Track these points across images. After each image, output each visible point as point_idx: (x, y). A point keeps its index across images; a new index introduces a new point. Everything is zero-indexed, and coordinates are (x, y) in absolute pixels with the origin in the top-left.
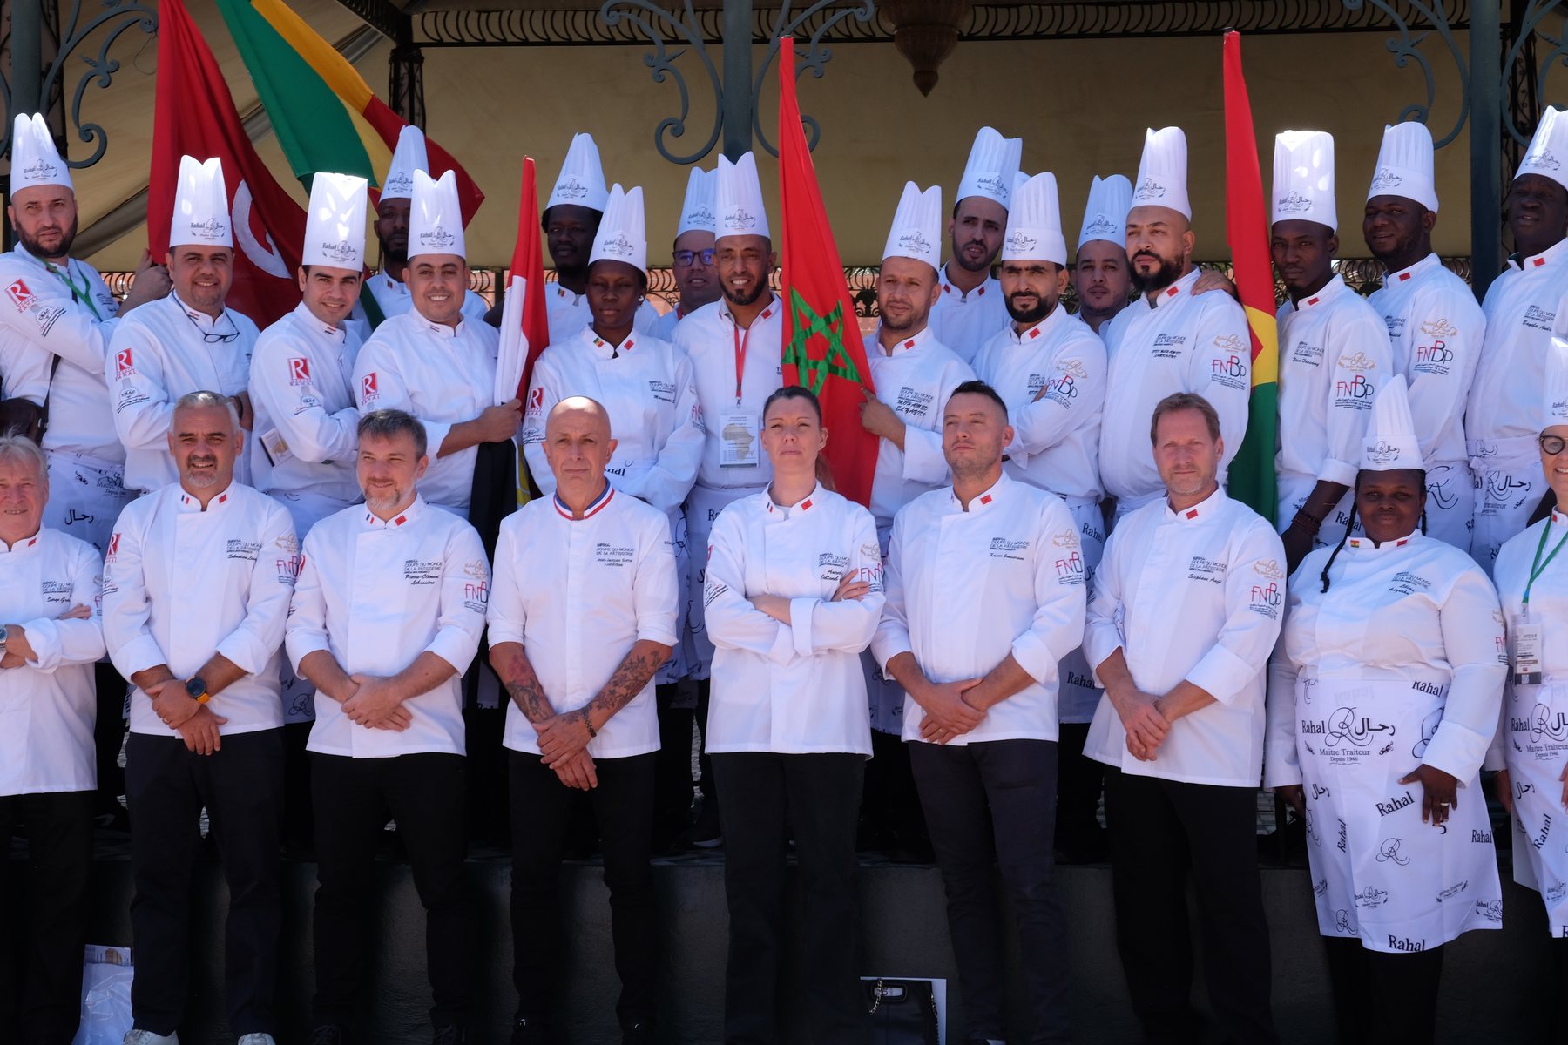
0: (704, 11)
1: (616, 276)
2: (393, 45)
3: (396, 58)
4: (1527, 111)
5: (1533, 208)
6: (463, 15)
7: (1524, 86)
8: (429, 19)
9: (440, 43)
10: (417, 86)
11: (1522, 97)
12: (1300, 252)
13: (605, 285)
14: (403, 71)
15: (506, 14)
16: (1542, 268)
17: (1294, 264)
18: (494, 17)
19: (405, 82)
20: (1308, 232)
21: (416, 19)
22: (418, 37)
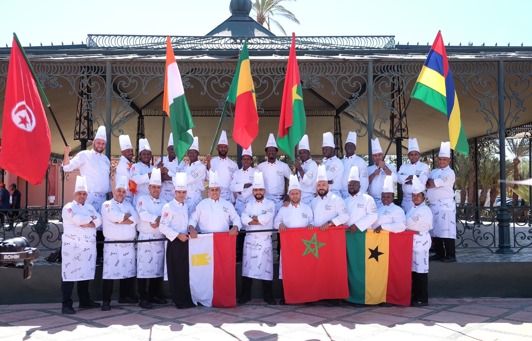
0: (193, 110)
1: (247, 158)
2: (139, 115)
3: (139, 118)
4: (339, 130)
5: (350, 148)
6: (151, 110)
7: (338, 126)
8: (145, 111)
9: (147, 115)
10: (143, 123)
11: (338, 128)
12: (304, 155)
13: (245, 159)
14: (140, 120)
15: (159, 111)
16: (352, 159)
17: (303, 157)
18: (157, 111)
19: (141, 122)
20: (305, 151)
21: (143, 111)
22: (143, 114)
